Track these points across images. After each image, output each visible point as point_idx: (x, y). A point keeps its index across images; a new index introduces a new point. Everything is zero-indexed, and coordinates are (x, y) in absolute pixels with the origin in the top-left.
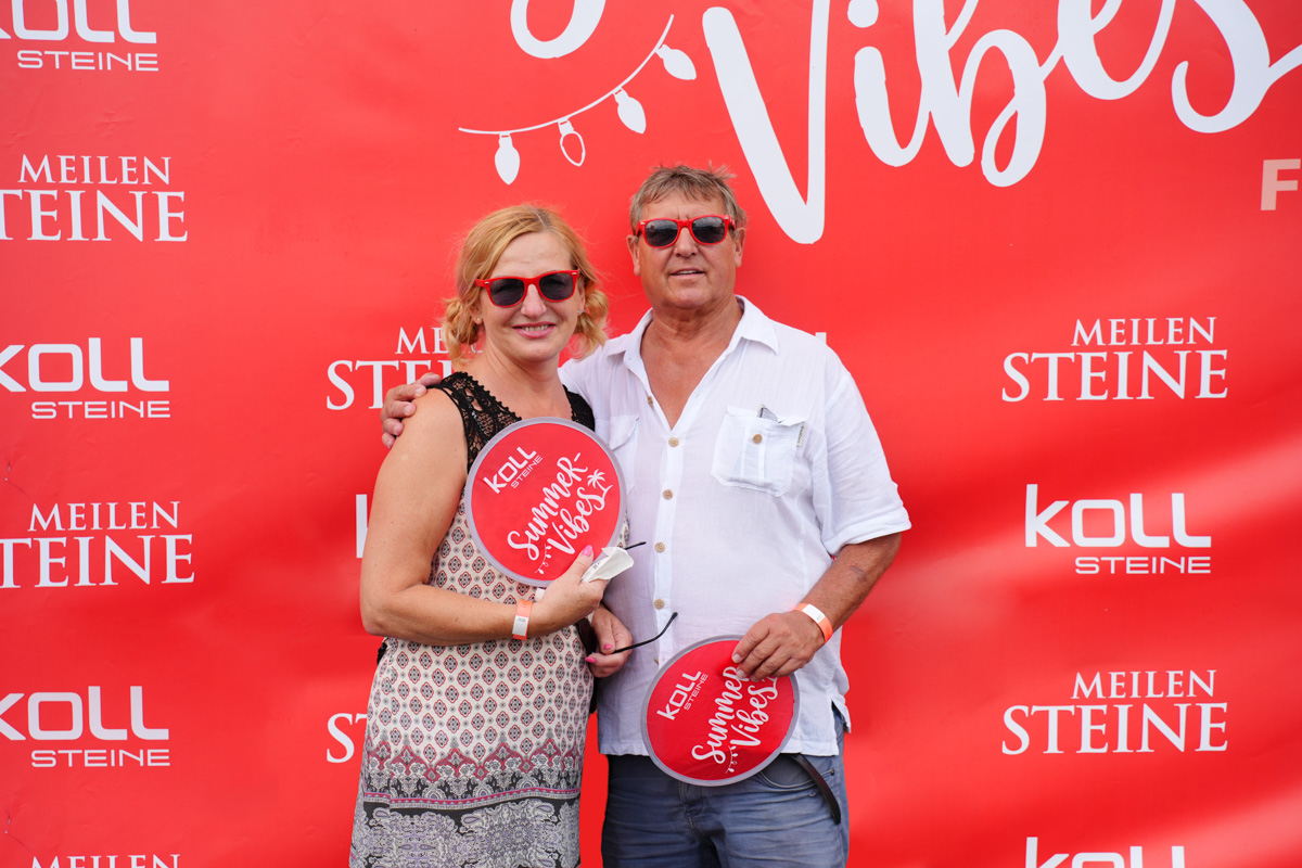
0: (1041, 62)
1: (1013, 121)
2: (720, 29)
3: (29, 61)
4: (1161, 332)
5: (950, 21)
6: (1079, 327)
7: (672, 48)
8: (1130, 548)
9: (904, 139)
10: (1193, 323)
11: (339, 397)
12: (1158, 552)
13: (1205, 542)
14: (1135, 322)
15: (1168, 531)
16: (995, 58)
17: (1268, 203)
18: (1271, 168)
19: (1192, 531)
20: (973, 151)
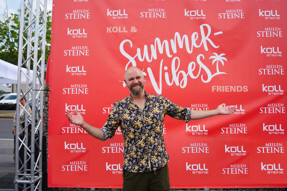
0: (186, 74)
1: (183, 81)
2: (149, 70)
3: (73, 74)
4: (201, 106)
5: (176, 69)
6: (192, 105)
7: (144, 72)
8: (198, 132)
9: (171, 82)
10: (205, 105)
11: (104, 112)
12: (202, 132)
13: (207, 131)
14: (198, 104)
15: (203, 129)
16: (181, 74)
17: (213, 91)
18: (213, 87)
19: (206, 129)
20: (179, 84)
